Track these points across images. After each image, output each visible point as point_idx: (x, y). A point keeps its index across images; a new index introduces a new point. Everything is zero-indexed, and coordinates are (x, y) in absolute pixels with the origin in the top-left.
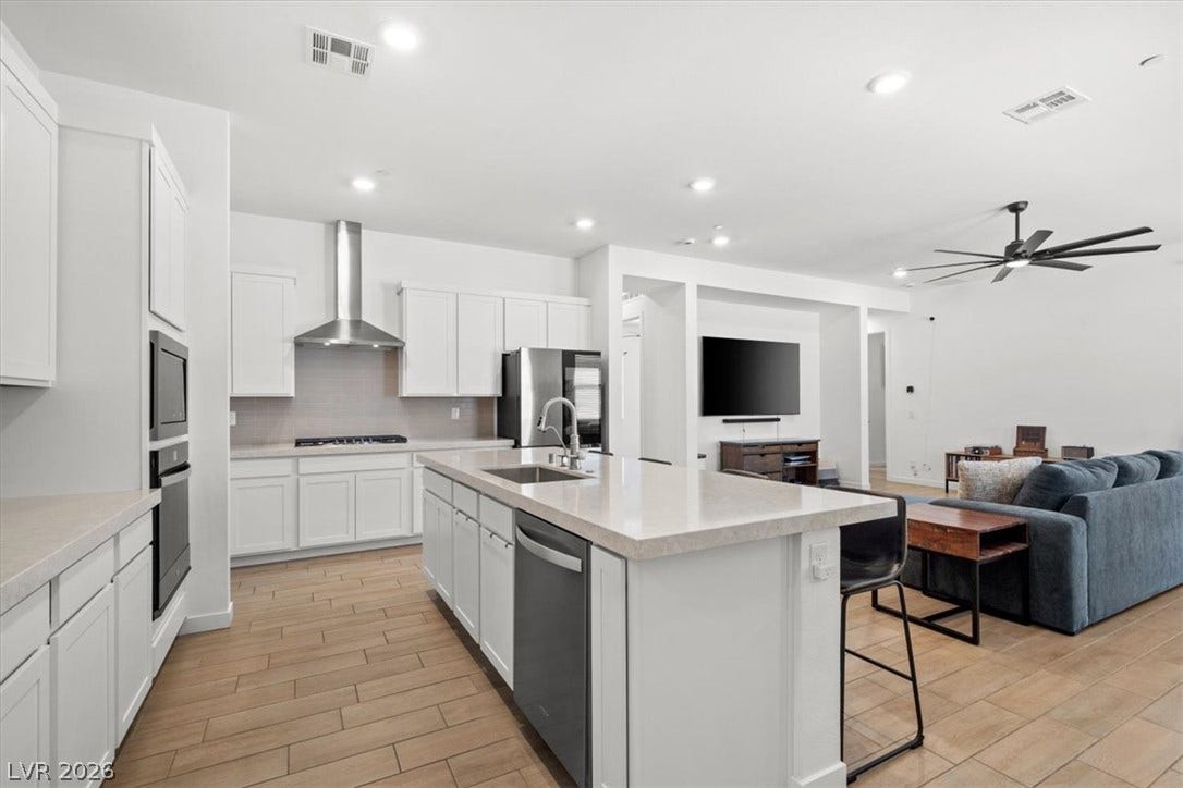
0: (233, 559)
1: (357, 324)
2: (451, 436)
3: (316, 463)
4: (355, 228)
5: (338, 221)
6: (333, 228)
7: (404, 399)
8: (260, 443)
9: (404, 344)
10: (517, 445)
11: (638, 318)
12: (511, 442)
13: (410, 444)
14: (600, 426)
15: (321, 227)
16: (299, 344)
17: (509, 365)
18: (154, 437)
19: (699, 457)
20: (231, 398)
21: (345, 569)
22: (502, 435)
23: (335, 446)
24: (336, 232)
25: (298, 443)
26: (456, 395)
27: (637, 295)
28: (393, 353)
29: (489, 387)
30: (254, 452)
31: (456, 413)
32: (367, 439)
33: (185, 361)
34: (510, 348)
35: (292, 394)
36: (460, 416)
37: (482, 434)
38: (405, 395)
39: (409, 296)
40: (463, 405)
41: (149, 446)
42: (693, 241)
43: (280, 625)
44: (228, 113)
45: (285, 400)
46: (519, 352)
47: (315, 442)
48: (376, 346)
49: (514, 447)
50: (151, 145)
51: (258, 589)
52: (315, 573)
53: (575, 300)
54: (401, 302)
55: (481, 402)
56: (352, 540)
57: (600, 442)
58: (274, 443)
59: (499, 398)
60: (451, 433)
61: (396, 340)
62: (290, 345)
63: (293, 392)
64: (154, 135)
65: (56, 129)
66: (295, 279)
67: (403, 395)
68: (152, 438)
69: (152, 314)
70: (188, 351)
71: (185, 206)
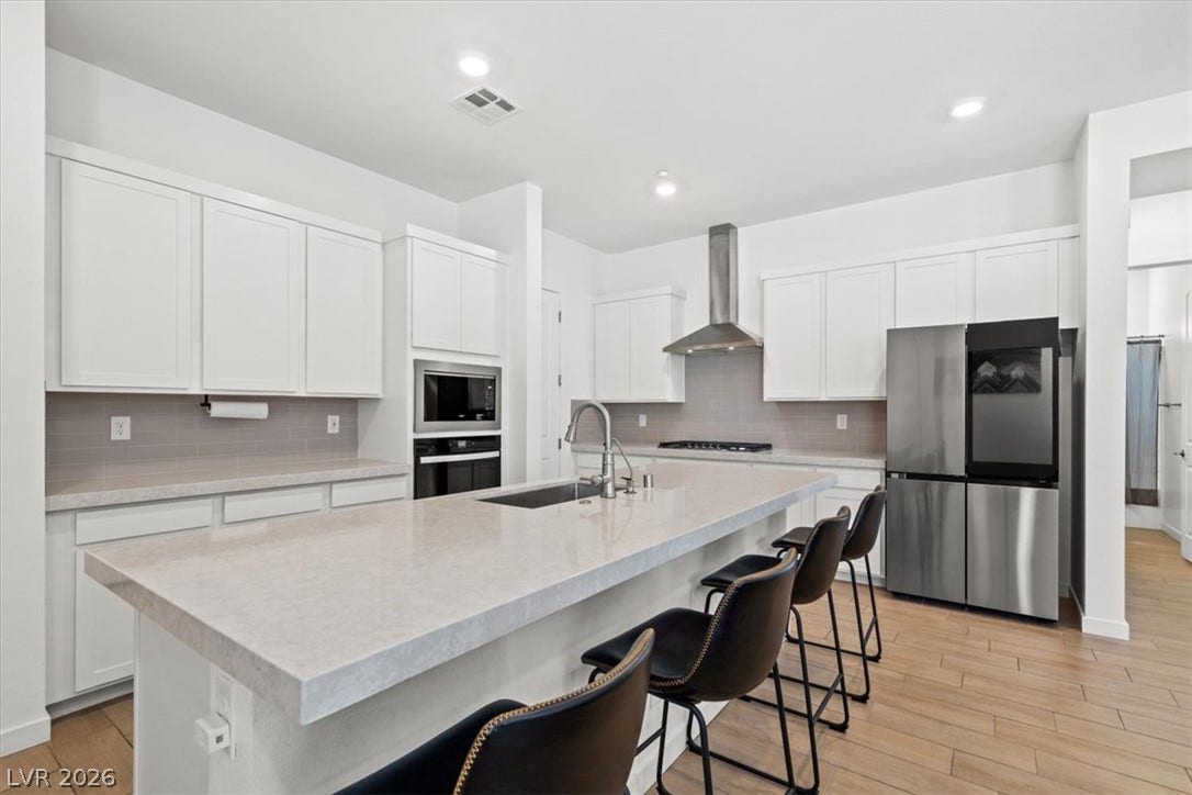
25: (662, 445)
26: (823, 399)
31: (842, 422)
33: (495, 377)
36: (849, 425)
41: (414, 436)
60: (836, 447)
62: (666, 354)
63: (670, 398)
64: (411, 229)
65: (379, 246)
66: (672, 294)
67: (765, 399)
68: (415, 431)
69: (413, 347)
70: (499, 370)
71: (493, 264)
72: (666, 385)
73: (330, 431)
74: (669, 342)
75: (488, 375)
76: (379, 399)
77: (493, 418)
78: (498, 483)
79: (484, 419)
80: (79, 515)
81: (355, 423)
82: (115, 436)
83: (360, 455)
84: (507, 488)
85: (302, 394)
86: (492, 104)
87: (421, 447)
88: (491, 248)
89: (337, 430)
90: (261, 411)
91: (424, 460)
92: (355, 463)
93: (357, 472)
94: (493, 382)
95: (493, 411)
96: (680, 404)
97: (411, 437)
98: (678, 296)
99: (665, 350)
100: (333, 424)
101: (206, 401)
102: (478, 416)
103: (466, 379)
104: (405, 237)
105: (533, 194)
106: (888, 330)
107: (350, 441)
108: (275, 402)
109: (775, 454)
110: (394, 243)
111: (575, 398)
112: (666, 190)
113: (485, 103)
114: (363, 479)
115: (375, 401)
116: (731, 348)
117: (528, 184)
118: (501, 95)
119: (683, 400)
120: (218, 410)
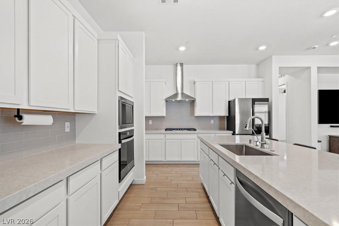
0: (146, 161)
1: (182, 94)
2: (211, 129)
3: (171, 136)
4: (182, 65)
5: (177, 63)
6: (175, 66)
7: (195, 117)
8: (157, 129)
9: (195, 99)
10: (234, 134)
11: (284, 84)
12: (232, 132)
13: (197, 131)
14: (268, 127)
15: (172, 66)
16: (167, 101)
17: (231, 105)
18: (121, 128)
19: (318, 142)
20: (145, 117)
21: (178, 169)
22: (228, 129)
23: (176, 131)
24: (177, 66)
25: (166, 130)
26: (212, 115)
27: (284, 76)
28: (193, 102)
29: (224, 112)
30: (154, 132)
31: (212, 122)
32: (184, 129)
33: (133, 106)
34: (231, 99)
35: (165, 115)
36: (214, 122)
37: (221, 129)
38: (196, 116)
39: (197, 83)
40: (215, 119)
41: (118, 131)
42: (317, 46)
43: (156, 186)
44: (143, 32)
45: (163, 117)
46: (235, 100)
47: (171, 129)
48: (187, 100)
49: (233, 134)
50: (118, 40)
51: (154, 172)
52: (169, 169)
53: (257, 79)
54: (195, 86)
55: (221, 118)
56: (180, 160)
57: (269, 134)
58: (161, 129)
59: (227, 116)
60: (211, 128)
61: (194, 98)
89: (69, 131)
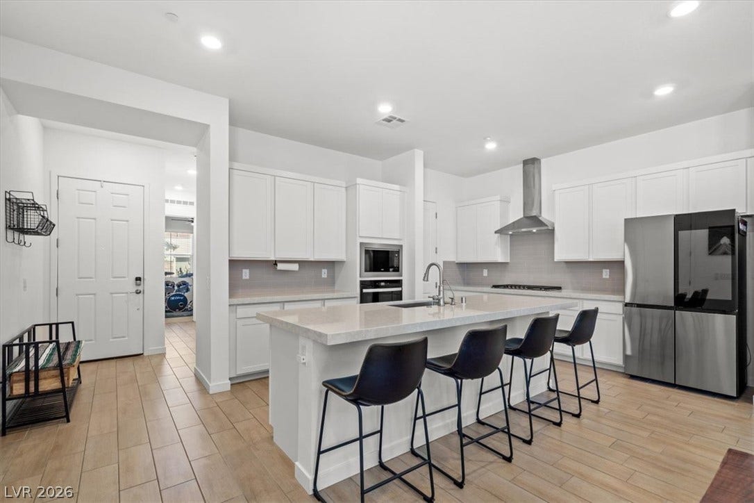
62: (497, 235)
63: (500, 259)
64: (359, 180)
65: (344, 190)
66: (500, 200)
67: (555, 260)
68: (360, 277)
69: (360, 237)
70: (401, 246)
71: (399, 193)
72: (497, 252)
73: (323, 276)
74: (498, 228)
75: (395, 249)
76: (344, 262)
77: (398, 271)
78: (401, 299)
79: (393, 271)
80: (238, 307)
81: (334, 273)
82: (244, 277)
83: (336, 288)
84: (405, 301)
85: (312, 259)
86: (394, 121)
87: (364, 285)
88: (396, 184)
90: (295, 267)
91: (365, 291)
92: (333, 292)
93: (335, 295)
94: (398, 252)
95: (398, 268)
96: (507, 263)
97: (359, 279)
98: (505, 201)
99: (496, 232)
100: (325, 273)
101: (275, 263)
102: (391, 270)
103: (388, 252)
104: (356, 184)
105: (419, 155)
106: (625, 219)
107: (331, 282)
108: (302, 263)
109: (563, 293)
110: (350, 187)
111: (446, 260)
112: (491, 146)
113: (391, 121)
114: (337, 299)
115: (342, 262)
116: (534, 231)
117: (416, 150)
118: (398, 117)
119: (509, 261)
120: (280, 266)
